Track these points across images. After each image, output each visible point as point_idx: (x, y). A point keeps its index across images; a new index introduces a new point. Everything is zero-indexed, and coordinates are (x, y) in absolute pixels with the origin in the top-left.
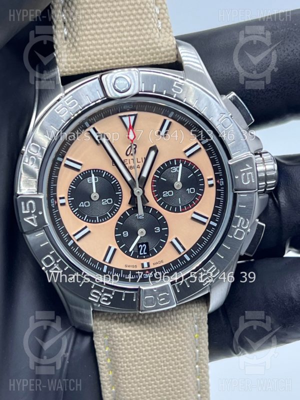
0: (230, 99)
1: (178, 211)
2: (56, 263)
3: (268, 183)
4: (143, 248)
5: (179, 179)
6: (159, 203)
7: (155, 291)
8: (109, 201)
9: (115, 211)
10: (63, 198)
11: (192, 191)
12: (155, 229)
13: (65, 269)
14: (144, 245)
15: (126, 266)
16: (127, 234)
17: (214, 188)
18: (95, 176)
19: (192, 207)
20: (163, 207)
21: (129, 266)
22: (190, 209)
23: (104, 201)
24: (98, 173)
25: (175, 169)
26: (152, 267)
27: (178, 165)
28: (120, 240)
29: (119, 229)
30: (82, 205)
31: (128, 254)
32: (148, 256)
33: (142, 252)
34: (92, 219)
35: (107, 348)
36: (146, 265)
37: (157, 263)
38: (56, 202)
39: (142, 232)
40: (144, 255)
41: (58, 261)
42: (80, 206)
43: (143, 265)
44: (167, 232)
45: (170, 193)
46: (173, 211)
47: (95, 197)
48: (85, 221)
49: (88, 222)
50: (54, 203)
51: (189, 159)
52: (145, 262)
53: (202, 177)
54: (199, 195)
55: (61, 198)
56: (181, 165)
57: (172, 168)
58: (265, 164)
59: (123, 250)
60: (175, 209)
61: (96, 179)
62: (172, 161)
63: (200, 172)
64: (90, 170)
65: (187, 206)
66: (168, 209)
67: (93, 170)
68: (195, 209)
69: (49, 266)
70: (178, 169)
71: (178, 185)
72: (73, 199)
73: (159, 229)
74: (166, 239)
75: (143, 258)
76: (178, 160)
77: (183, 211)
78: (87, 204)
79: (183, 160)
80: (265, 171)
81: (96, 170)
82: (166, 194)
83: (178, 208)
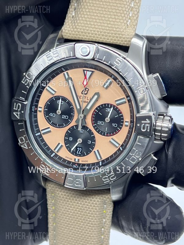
0: (154, 77)
1: (104, 135)
2: (25, 142)
3: (162, 134)
4: (80, 150)
5: (109, 116)
6: (94, 127)
7: (74, 176)
8: (67, 117)
9: (68, 124)
10: (41, 108)
11: (115, 125)
12: (88, 141)
13: (30, 148)
14: (80, 149)
15: (66, 157)
16: (72, 139)
17: (128, 128)
18: (62, 100)
19: (113, 135)
20: (96, 130)
21: (68, 158)
22: (111, 136)
23: (63, 116)
24: (64, 99)
25: (109, 110)
26: (80, 162)
27: (111, 108)
28: (67, 141)
29: (68, 135)
30: (51, 114)
31: (70, 151)
32: (80, 156)
33: (78, 152)
34: (54, 125)
35: (53, 201)
36: (77, 160)
37: (84, 161)
38: (36, 109)
39: (80, 141)
40: (79, 154)
41: (27, 142)
42: (50, 115)
43: (75, 159)
44: (94, 145)
45: (102, 123)
46: (101, 134)
47: (59, 112)
48: (51, 125)
49: (52, 125)
50: (35, 109)
51: (118, 106)
52: (77, 158)
53: (123, 119)
54: (119, 129)
55: (39, 107)
56: (112, 108)
57: (107, 109)
58: (164, 123)
59: (67, 147)
60: (102, 133)
61: (61, 102)
62: (108, 104)
63: (122, 116)
64: (60, 96)
65: (110, 133)
66: (98, 132)
67: (62, 97)
68: (114, 137)
69: (22, 143)
70: (110, 110)
71: (108, 119)
72: (47, 110)
73: (90, 142)
74: (93, 149)
75: (77, 156)
76: (111, 105)
77: (106, 136)
78: (54, 115)
79: (114, 106)
80: (162, 127)
81: (63, 97)
82: (100, 123)
83: (104, 133)
